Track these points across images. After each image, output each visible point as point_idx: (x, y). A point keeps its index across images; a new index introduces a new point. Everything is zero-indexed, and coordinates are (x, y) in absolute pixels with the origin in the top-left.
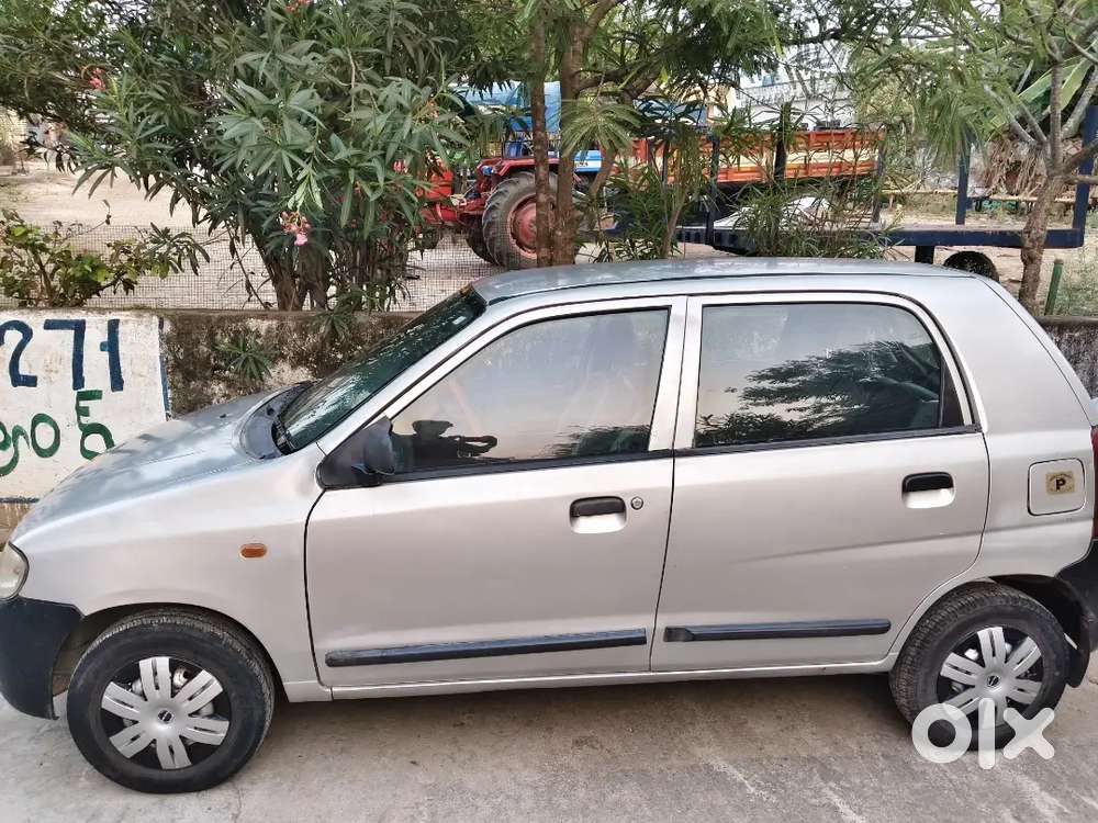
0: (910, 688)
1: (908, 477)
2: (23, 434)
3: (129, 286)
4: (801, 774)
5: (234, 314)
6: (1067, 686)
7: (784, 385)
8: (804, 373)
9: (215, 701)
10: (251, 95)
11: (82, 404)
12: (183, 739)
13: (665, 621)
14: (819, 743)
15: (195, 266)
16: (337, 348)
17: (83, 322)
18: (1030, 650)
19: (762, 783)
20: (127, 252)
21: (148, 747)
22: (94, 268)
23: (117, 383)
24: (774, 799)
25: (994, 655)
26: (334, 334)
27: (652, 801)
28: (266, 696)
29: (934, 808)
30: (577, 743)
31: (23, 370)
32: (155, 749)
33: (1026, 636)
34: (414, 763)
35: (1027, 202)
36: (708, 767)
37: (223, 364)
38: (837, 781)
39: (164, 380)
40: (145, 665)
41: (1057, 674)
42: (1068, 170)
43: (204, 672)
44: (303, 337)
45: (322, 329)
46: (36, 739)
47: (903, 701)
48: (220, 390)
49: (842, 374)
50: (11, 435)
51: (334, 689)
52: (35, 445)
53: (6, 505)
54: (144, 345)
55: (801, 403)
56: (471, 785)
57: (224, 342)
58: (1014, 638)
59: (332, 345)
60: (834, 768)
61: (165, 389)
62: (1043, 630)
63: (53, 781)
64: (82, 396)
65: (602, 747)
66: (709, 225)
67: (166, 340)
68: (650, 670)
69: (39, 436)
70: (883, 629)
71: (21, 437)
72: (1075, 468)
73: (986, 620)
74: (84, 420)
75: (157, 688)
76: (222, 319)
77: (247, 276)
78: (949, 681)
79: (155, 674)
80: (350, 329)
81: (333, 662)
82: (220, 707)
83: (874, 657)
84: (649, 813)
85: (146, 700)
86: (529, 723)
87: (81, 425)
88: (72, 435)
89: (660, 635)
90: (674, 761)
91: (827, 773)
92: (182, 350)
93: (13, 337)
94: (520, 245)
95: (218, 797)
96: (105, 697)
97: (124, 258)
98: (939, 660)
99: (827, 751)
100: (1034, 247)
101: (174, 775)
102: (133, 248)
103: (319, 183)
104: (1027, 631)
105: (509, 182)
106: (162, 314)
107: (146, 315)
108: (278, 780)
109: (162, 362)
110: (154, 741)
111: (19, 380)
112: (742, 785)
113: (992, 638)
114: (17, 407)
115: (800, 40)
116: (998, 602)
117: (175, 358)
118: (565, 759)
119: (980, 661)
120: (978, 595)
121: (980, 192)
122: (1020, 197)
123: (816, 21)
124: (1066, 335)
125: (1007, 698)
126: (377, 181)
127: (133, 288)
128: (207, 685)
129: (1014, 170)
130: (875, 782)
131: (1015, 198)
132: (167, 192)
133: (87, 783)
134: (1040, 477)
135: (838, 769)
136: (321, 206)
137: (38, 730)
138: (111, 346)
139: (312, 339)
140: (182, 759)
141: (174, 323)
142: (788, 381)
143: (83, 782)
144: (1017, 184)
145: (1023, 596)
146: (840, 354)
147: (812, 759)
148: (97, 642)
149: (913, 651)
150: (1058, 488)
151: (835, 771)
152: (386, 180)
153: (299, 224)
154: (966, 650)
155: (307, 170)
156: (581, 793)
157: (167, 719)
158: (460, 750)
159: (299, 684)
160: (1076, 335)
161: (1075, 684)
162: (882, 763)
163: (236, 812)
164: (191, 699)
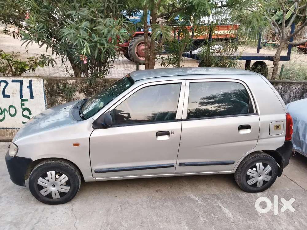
0: (239, 177)
1: (240, 126)
2: (7, 110)
3: (33, 70)
4: (212, 198)
5: (63, 78)
6: (278, 177)
7: (210, 101)
8: (216, 98)
9: (66, 182)
10: (72, 23)
11: (22, 102)
12: (58, 191)
13: (179, 161)
14: (217, 191)
15: (53, 65)
16: (92, 88)
17: (22, 80)
18: (269, 168)
19: (202, 201)
20: (33, 60)
21: (49, 194)
22: (25, 65)
23: (32, 97)
24: (205, 204)
25: (260, 169)
26: (91, 84)
27: (175, 205)
28: (79, 180)
29: (244, 207)
30: (157, 191)
31: (6, 93)
32: (51, 194)
33: (268, 165)
34: (116, 196)
35: (278, 44)
36: (189, 197)
37: (61, 92)
38: (221, 200)
39: (45, 96)
40: (49, 173)
41: (275, 174)
42: (286, 40)
43: (64, 175)
44: (82, 85)
45: (87, 83)
46: (19, 191)
47: (237, 180)
48: (60, 99)
49: (225, 98)
50: (3, 111)
51: (96, 179)
52: (10, 114)
53: (2, 129)
54: (39, 87)
55: (215, 105)
56: (131, 202)
57: (61, 86)
58: (265, 165)
59: (90, 87)
60: (220, 197)
61: (45, 98)
62: (272, 163)
63: (25, 202)
64: (22, 100)
65: (163, 192)
66: (191, 52)
67: (45, 85)
68: (175, 173)
69: (11, 111)
70: (232, 163)
71: (6, 112)
72: (281, 124)
73: (258, 161)
74: (23, 107)
75: (52, 179)
76: (60, 80)
77: (66, 67)
78: (249, 176)
79: (51, 175)
80: (95, 83)
81: (96, 172)
82: (68, 183)
83: (230, 170)
84: (174, 208)
85: (49, 182)
86: (144, 186)
87: (22, 108)
88: (20, 111)
89: (178, 165)
90: (181, 195)
91: (218, 199)
92: (49, 88)
93: (3, 84)
94: (139, 56)
95: (67, 205)
96: (38, 181)
97: (32, 62)
98: (246, 170)
99: (218, 193)
100: (277, 61)
101: (56, 200)
102: (34, 59)
103: (89, 47)
104: (268, 164)
105: (136, 38)
106: (44, 78)
107: (40, 78)
108: (82, 201)
109: (44, 92)
110: (51, 192)
111: (5, 96)
112: (197, 201)
113: (259, 165)
114: (4, 103)
115: (216, 7)
116: (261, 156)
117: (48, 91)
118: (154, 195)
119: (256, 171)
120: (256, 155)
121: (265, 41)
122: (276, 43)
123: (221, 2)
124: (284, 85)
125: (263, 180)
126: (105, 46)
127: (34, 70)
128: (64, 178)
129: (274, 35)
130: (230, 200)
131: (274, 43)
132: (45, 46)
133: (34, 202)
134: (272, 126)
135: (221, 197)
136: (90, 53)
137: (19, 189)
138: (30, 87)
139: (85, 85)
140: (58, 196)
141: (47, 81)
142: (211, 100)
143: (32, 202)
144: (275, 39)
145: (268, 155)
146: (225, 93)
147: (215, 195)
148: (36, 167)
149: (240, 168)
150: (277, 128)
151: (220, 198)
152: (107, 46)
153: (85, 58)
154: (253, 168)
155: (86, 43)
156: (158, 203)
157: (54, 186)
158: (127, 193)
159: (88, 177)
160: (286, 85)
161: (279, 176)
162: (232, 196)
163: (72, 209)
164: (60, 181)
